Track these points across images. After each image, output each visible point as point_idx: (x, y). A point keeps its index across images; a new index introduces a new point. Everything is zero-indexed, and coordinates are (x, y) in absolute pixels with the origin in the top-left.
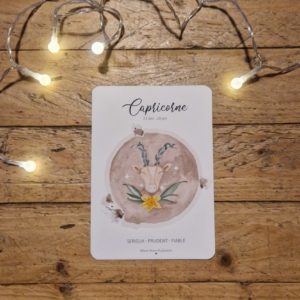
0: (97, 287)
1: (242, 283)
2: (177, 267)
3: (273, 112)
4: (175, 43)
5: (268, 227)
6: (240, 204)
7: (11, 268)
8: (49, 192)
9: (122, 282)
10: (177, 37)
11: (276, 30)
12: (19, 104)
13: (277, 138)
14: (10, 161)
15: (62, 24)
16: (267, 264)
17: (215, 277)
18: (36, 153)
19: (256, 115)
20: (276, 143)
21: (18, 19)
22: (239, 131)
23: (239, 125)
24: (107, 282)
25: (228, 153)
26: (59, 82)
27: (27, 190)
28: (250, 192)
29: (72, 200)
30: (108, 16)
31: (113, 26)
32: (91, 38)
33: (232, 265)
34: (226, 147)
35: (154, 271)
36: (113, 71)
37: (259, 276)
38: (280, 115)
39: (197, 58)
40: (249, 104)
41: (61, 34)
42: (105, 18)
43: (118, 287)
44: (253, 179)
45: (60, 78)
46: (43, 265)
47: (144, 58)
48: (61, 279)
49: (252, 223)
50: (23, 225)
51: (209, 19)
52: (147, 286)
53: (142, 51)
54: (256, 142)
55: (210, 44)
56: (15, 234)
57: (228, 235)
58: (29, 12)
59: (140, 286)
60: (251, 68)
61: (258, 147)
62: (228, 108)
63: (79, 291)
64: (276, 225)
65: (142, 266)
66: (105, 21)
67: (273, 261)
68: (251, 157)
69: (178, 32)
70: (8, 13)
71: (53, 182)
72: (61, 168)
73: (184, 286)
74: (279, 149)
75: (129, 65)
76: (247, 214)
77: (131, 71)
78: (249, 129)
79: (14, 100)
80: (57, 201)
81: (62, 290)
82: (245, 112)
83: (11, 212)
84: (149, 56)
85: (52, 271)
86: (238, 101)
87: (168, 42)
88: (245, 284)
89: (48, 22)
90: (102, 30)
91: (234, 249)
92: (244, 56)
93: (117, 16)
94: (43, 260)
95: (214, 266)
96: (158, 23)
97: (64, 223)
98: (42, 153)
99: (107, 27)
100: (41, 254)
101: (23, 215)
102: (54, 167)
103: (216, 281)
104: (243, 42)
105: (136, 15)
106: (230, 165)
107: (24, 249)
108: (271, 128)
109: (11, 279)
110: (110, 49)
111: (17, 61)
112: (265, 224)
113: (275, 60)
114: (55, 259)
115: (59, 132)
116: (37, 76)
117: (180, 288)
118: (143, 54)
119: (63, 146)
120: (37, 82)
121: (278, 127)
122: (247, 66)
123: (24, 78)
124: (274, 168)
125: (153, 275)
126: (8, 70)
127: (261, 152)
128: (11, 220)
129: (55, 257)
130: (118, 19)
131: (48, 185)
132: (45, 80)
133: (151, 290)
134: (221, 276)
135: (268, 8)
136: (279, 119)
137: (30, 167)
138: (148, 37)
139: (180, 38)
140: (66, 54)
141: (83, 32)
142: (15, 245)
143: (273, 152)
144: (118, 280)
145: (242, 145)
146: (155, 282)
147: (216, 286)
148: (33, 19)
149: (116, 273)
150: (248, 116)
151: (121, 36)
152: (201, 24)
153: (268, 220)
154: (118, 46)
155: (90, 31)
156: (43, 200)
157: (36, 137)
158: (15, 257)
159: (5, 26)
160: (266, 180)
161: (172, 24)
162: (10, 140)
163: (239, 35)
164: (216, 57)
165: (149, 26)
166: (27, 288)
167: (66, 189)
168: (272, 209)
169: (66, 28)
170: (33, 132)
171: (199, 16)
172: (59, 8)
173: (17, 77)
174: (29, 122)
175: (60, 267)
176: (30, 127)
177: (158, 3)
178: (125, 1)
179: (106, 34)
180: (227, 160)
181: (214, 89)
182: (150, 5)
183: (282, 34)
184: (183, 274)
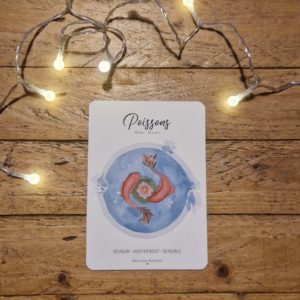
0: (97, 298)
1: (238, 294)
2: (176, 278)
3: (267, 129)
4: (175, 63)
5: (263, 239)
6: (236, 217)
7: (14, 280)
9: (123, 292)
10: (176, 56)
11: (269, 52)
12: (24, 118)
13: (271, 153)
14: (15, 174)
15: (67, 43)
16: (263, 274)
17: (213, 288)
18: (40, 166)
19: (251, 131)
20: (269, 158)
21: (25, 38)
22: (235, 147)
23: (236, 141)
24: (108, 293)
25: (225, 168)
26: (64, 97)
27: (31, 202)
28: (246, 205)
29: (74, 212)
30: (110, 35)
31: (115, 46)
32: (93, 57)
33: (229, 277)
34: (223, 161)
35: (154, 281)
36: (116, 88)
37: (255, 286)
38: (273, 131)
39: (194, 77)
40: (244, 121)
41: (66, 52)
42: (108, 38)
43: (119, 297)
44: (249, 193)
45: (64, 94)
46: (45, 277)
47: (144, 77)
48: (63, 290)
49: (248, 234)
50: (27, 236)
51: (206, 41)
52: (147, 297)
53: (143, 70)
54: (252, 157)
55: (207, 64)
56: (18, 246)
57: (223, 246)
58: (35, 31)
59: (140, 297)
60: (246, 87)
61: (253, 162)
62: (224, 124)
64: (271, 237)
65: (141, 277)
66: (108, 41)
67: (268, 272)
68: (247, 171)
69: (177, 52)
70: (14, 32)
71: (56, 195)
72: (64, 181)
73: (184, 296)
74: (273, 164)
75: (130, 82)
76: (243, 226)
77: (132, 88)
78: (247, 146)
79: (18, 115)
80: (60, 213)
82: (240, 128)
83: (14, 224)
84: (150, 74)
85: (54, 282)
86: (234, 117)
87: (168, 61)
88: (241, 294)
89: (53, 42)
90: (105, 49)
91: (230, 260)
92: (239, 75)
93: (120, 36)
94: (46, 272)
95: (212, 276)
96: (159, 44)
97: (67, 235)
98: (46, 166)
99: (110, 47)
100: (43, 265)
101: (26, 227)
102: (57, 180)
103: (214, 292)
104: (238, 62)
105: (138, 35)
106: (227, 179)
107: (26, 260)
108: (265, 144)
109: (13, 290)
110: (114, 67)
111: (22, 76)
112: (259, 236)
113: (269, 80)
114: (57, 270)
115: (63, 146)
116: (43, 92)
117: (180, 298)
118: (143, 72)
119: (67, 159)
120: (42, 98)
121: (272, 143)
122: (242, 85)
123: (29, 94)
124: (269, 183)
125: (153, 286)
126: (16, 86)
127: (256, 167)
128: (13, 232)
129: (57, 268)
130: (122, 40)
131: (51, 198)
132: (49, 96)
134: (218, 286)
135: (261, 31)
136: (272, 136)
137: (34, 179)
138: (149, 56)
139: (179, 58)
140: (70, 72)
141: (86, 50)
142: (18, 256)
143: (267, 167)
144: (118, 291)
145: (238, 160)
146: (155, 293)
147: (213, 296)
148: (38, 38)
149: (117, 284)
150: (243, 133)
151: (124, 55)
152: (199, 45)
153: (264, 232)
154: (122, 64)
155: (93, 51)
156: (46, 212)
157: (40, 150)
158: (18, 268)
159: (12, 43)
160: (261, 193)
161: (170, 44)
162: (14, 154)
163: (235, 56)
164: (212, 77)
165: (149, 47)
167: (69, 201)
168: (267, 222)
169: (71, 47)
170: (37, 145)
171: (197, 38)
172: (65, 28)
173: (23, 92)
174: (34, 136)
175: (62, 279)
176: (34, 141)
177: (158, 25)
178: (127, 22)
179: (108, 54)
180: (224, 174)
181: (213, 105)
182: (151, 26)
183: (274, 55)
184: (181, 285)
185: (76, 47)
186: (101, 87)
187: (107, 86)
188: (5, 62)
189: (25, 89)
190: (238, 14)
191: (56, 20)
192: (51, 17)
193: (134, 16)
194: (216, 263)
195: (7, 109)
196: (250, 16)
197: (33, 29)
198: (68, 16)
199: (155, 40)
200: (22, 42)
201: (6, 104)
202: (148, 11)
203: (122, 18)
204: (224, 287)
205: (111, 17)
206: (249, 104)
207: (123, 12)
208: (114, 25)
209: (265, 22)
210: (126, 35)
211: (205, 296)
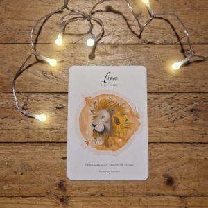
0: (85, 199)
1: (180, 197)
2: (138, 186)
3: (199, 85)
4: (137, 40)
5: (197, 160)
6: (178, 144)
7: (29, 186)
8: (55, 135)
9: (102, 195)
10: (137, 36)
11: (201, 33)
12: (36, 77)
13: (202, 101)
14: (30, 115)
15: (65, 28)
16: (197, 184)
17: (163, 192)
18: (46, 110)
19: (188, 86)
20: (201, 105)
21: (37, 24)
22: (178, 97)
23: (178, 93)
24: (92, 196)
25: (171, 111)
26: (61, 64)
27: (40, 133)
28: (185, 136)
30: (93, 22)
31: (97, 30)
32: (82, 37)
34: (169, 107)
35: (123, 188)
36: (97, 57)
37: (192, 192)
38: (204, 86)
39: (150, 50)
40: (183, 79)
41: (64, 34)
42: (92, 24)
43: (99, 198)
44: (187, 128)
45: (62, 62)
46: (49, 184)
47: (116, 49)
48: (62, 193)
49: (187, 157)
50: (37, 157)
51: (158, 26)
52: (118, 198)
53: (115, 45)
54: (189, 104)
55: (158, 41)
56: (32, 163)
57: (169, 165)
58: (43, 20)
59: (112, 198)
60: (185, 57)
61: (190, 107)
62: (170, 82)
63: (73, 201)
64: (203, 158)
65: (115, 185)
66: (92, 26)
67: (200, 182)
68: (186, 113)
69: (138, 33)
70: (29, 21)
71: (57, 129)
72: (62, 119)
73: (143, 198)
74: (203, 109)
75: (106, 54)
76: (183, 151)
77: (108, 58)
78: (186, 96)
79: (32, 75)
80: (60, 141)
81: (62, 200)
82: (181, 84)
83: (28, 148)
84: (120, 48)
85: (55, 188)
86: (177, 77)
87: (132, 39)
88: (182, 197)
89: (55, 27)
90: (90, 32)
91: (175, 173)
92: (180, 49)
93: (100, 23)
94: (50, 181)
95: (162, 185)
96: (126, 28)
97: (64, 156)
98: (50, 110)
99: (93, 30)
100: (48, 176)
101: (37, 150)
102: (57, 119)
103: (164, 195)
104: (179, 40)
105: (112, 23)
106: (173, 118)
107: (37, 172)
108: (198, 95)
109: (28, 193)
110: (96, 43)
111: (35, 49)
112: (195, 158)
113: (200, 52)
114: (58, 180)
115: (62, 96)
116: (49, 60)
117: (140, 200)
118: (116, 47)
119: (64, 105)
120: (48, 64)
121: (202, 94)
122: (182, 55)
123: (39, 61)
124: (201, 121)
125: (122, 191)
126: (31, 56)
127: (192, 110)
128: (28, 153)
129: (57, 178)
130: (101, 25)
131: (54, 131)
132: (53, 63)
133: (120, 201)
135: (195, 20)
136: (203, 90)
137: (42, 118)
138: (119, 36)
139: (139, 37)
140: (67, 47)
141: (77, 33)
142: (32, 170)
143: (200, 111)
144: (99, 194)
145: (180, 106)
146: (124, 196)
147: (164, 198)
148: (45, 24)
149: (98, 190)
150: (183, 88)
151: (102, 36)
152: (152, 29)
153: (198, 155)
155: (82, 33)
156: (50, 141)
157: (47, 99)
158: (31, 178)
159: (29, 28)
160: (196, 128)
161: (134, 28)
162: (29, 102)
163: (177, 36)
164: (162, 50)
165: (119, 30)
166: (38, 199)
168: (199, 148)
169: (67, 31)
170: (45, 96)
171: (150, 24)
172: (63, 17)
173: (35, 60)
174: (42, 89)
175: (61, 185)
176: (42, 93)
177: (125, 15)
178: (104, 13)
179: (92, 34)
180: (170, 115)
181: (161, 69)
182: (120, 16)
183: (204, 36)
184: (142, 190)
185: (70, 30)
186: (87, 57)
187: (92, 56)
188: (23, 40)
189: (37, 58)
190: (179, 8)
191: (58, 12)
192: (54, 11)
193: (109, 10)
194: (165, 176)
195: (24, 72)
196: (188, 9)
197: (42, 18)
198: (65, 10)
199: (123, 25)
200: (35, 27)
201: (24, 68)
202: (119, 7)
203: (101, 11)
204: (171, 192)
205: (94, 11)
206: (186, 68)
207: (102, 7)
208: (96, 16)
209: (198, 13)
210: (104, 23)
211: (157, 198)
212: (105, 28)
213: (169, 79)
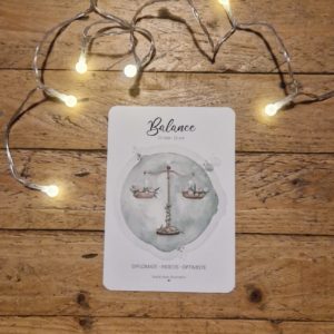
0: (119, 321)
1: (272, 321)
2: (204, 302)
3: (309, 141)
4: (208, 66)
5: (301, 262)
6: (272, 237)
7: (30, 298)
8: (72, 219)
9: (146, 316)
10: (210, 59)
11: (314, 56)
12: (43, 124)
13: (312, 168)
14: (32, 186)
15: (91, 44)
16: (300, 301)
17: (245, 313)
18: (59, 177)
19: (290, 143)
20: (311, 174)
21: (45, 38)
22: (273, 159)
23: (274, 153)
24: (130, 316)
25: (261, 183)
26: (86, 103)
27: (49, 216)
28: (283, 224)
29: (95, 228)
30: (138, 36)
31: (143, 48)
32: (119, 59)
33: (263, 302)
34: (258, 176)
35: (181, 305)
36: (144, 93)
37: (291, 313)
38: (315, 143)
39: (229, 82)
40: (284, 132)
41: (90, 54)
42: (135, 39)
43: (142, 321)
44: (287, 211)
45: (86, 100)
46: (63, 296)
47: (174, 81)
48: (82, 311)
49: (284, 257)
50: (44, 253)
51: (244, 43)
52: (172, 321)
53: (173, 74)
54: (290, 172)
55: (243, 68)
56: (34, 262)
57: (257, 269)
58: (57, 31)
59: (164, 321)
60: (287, 94)
61: (292, 177)
62: (261, 135)
63: (100, 324)
64: (310, 260)
65: (167, 300)
66: (135, 42)
67: (306, 298)
68: (285, 187)
69: (211, 55)
70: (35, 31)
71: (76, 209)
72: (85, 194)
73: (212, 322)
74: (313, 179)
75: (159, 88)
76: (279, 248)
77: (160, 94)
78: (286, 158)
79: (38, 121)
81: (82, 323)
82: (279, 139)
83: (30, 239)
84: (180, 79)
85: (72, 303)
86: (272, 127)
87: (200, 65)
88: (275, 322)
89: (76, 42)
90: (132, 52)
91: (265, 284)
92: (279, 81)
93: (148, 37)
94: (64, 291)
95: (244, 302)
96: (191, 45)
97: (87, 252)
98: (66, 177)
99: (137, 48)
100: (61, 284)
101: (43, 242)
102: (77, 193)
103: (245, 318)
104: (278, 67)
105: (168, 36)
106: (263, 195)
107: (43, 278)
108: (306, 157)
109: (28, 310)
110: (141, 71)
111: (42, 80)
112: (296, 258)
113: (311, 87)
114: (76, 290)
115: (84, 156)
116: (63, 97)
117: (207, 324)
118: (174, 77)
119: (88, 170)
120: (63, 103)
121: (313, 156)
122: (281, 92)
123: (49, 98)
124: (309, 200)
125: (179, 310)
126: (34, 90)
127: (295, 182)
128: (31, 247)
129: (76, 288)
130: (150, 40)
131: (71, 212)
132: (70, 102)
133: (176, 326)
134: (251, 312)
135: (305, 33)
136: (314, 149)
137: (53, 191)
138: (179, 59)
139: (213, 61)
140: (94, 75)
141: (112, 52)
142: (34, 273)
143: (308, 183)
144: (142, 314)
145: (276, 175)
146: (181, 317)
147: (245, 323)
148: (60, 38)
149: (139, 307)
150: (282, 144)
151: (152, 58)
152: (234, 47)
153: (302, 255)
154: (150, 67)
155: (119, 52)
156: (65, 228)
157: (60, 161)
158: (34, 287)
159: (32, 44)
160: (300, 211)
161: (204, 46)
162: (32, 164)
163: (274, 59)
164: (248, 82)
165: (180, 49)
166: (45, 320)
167: (90, 216)
168: (305, 243)
169: (96, 49)
170: (57, 155)
171: (233, 39)
172: (88, 28)
173: (42, 97)
174: (53, 145)
175: (81, 299)
176: (53, 150)
177: (191, 24)
178: (157, 21)
179: (136, 56)
180: (259, 190)
181: (247, 114)
182: (183, 26)
183: (318, 59)
184: (210, 309)
185: (100, 48)
186: (127, 92)
187: (134, 92)
188: (24, 63)
189: (45, 94)
190: (279, 13)
191: (80, 18)
192: (74, 16)
193: (164, 15)
194: (248, 287)
195: (25, 115)
196: (293, 15)
197: (54, 29)
198: (92, 15)
199: (187, 41)
200: (42, 42)
201: (25, 108)
202: (180, 10)
203: (151, 17)
204: (258, 313)
205: (139, 16)
206: (289, 113)
207: (153, 10)
208: (143, 25)
209: (309, 22)
210: (155, 37)
211: (235, 322)
212: (157, 45)
213: (258, 131)
